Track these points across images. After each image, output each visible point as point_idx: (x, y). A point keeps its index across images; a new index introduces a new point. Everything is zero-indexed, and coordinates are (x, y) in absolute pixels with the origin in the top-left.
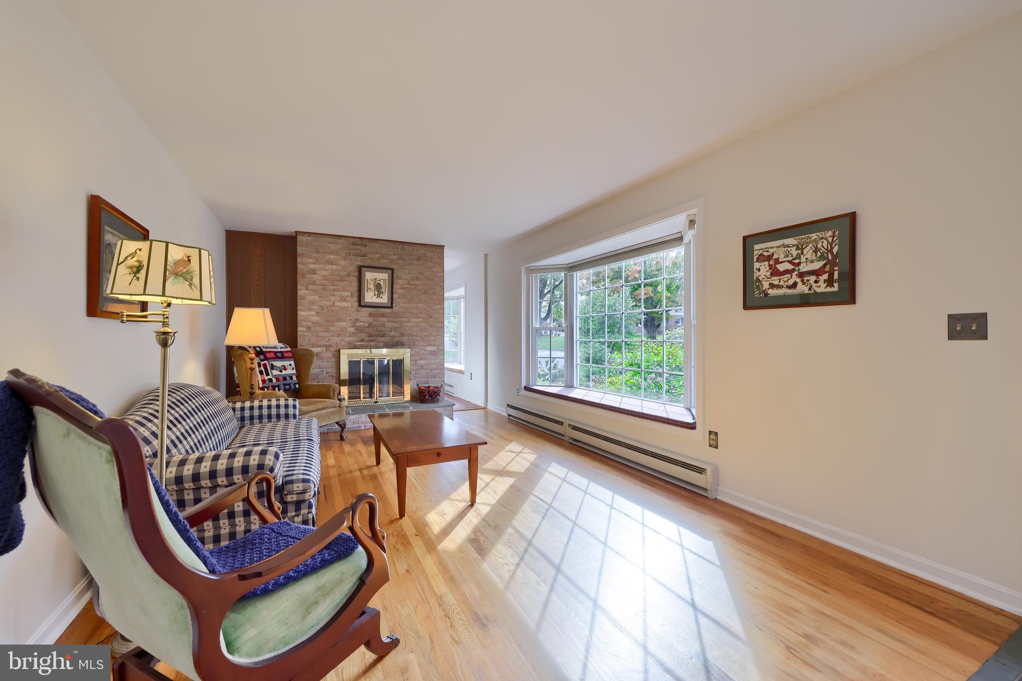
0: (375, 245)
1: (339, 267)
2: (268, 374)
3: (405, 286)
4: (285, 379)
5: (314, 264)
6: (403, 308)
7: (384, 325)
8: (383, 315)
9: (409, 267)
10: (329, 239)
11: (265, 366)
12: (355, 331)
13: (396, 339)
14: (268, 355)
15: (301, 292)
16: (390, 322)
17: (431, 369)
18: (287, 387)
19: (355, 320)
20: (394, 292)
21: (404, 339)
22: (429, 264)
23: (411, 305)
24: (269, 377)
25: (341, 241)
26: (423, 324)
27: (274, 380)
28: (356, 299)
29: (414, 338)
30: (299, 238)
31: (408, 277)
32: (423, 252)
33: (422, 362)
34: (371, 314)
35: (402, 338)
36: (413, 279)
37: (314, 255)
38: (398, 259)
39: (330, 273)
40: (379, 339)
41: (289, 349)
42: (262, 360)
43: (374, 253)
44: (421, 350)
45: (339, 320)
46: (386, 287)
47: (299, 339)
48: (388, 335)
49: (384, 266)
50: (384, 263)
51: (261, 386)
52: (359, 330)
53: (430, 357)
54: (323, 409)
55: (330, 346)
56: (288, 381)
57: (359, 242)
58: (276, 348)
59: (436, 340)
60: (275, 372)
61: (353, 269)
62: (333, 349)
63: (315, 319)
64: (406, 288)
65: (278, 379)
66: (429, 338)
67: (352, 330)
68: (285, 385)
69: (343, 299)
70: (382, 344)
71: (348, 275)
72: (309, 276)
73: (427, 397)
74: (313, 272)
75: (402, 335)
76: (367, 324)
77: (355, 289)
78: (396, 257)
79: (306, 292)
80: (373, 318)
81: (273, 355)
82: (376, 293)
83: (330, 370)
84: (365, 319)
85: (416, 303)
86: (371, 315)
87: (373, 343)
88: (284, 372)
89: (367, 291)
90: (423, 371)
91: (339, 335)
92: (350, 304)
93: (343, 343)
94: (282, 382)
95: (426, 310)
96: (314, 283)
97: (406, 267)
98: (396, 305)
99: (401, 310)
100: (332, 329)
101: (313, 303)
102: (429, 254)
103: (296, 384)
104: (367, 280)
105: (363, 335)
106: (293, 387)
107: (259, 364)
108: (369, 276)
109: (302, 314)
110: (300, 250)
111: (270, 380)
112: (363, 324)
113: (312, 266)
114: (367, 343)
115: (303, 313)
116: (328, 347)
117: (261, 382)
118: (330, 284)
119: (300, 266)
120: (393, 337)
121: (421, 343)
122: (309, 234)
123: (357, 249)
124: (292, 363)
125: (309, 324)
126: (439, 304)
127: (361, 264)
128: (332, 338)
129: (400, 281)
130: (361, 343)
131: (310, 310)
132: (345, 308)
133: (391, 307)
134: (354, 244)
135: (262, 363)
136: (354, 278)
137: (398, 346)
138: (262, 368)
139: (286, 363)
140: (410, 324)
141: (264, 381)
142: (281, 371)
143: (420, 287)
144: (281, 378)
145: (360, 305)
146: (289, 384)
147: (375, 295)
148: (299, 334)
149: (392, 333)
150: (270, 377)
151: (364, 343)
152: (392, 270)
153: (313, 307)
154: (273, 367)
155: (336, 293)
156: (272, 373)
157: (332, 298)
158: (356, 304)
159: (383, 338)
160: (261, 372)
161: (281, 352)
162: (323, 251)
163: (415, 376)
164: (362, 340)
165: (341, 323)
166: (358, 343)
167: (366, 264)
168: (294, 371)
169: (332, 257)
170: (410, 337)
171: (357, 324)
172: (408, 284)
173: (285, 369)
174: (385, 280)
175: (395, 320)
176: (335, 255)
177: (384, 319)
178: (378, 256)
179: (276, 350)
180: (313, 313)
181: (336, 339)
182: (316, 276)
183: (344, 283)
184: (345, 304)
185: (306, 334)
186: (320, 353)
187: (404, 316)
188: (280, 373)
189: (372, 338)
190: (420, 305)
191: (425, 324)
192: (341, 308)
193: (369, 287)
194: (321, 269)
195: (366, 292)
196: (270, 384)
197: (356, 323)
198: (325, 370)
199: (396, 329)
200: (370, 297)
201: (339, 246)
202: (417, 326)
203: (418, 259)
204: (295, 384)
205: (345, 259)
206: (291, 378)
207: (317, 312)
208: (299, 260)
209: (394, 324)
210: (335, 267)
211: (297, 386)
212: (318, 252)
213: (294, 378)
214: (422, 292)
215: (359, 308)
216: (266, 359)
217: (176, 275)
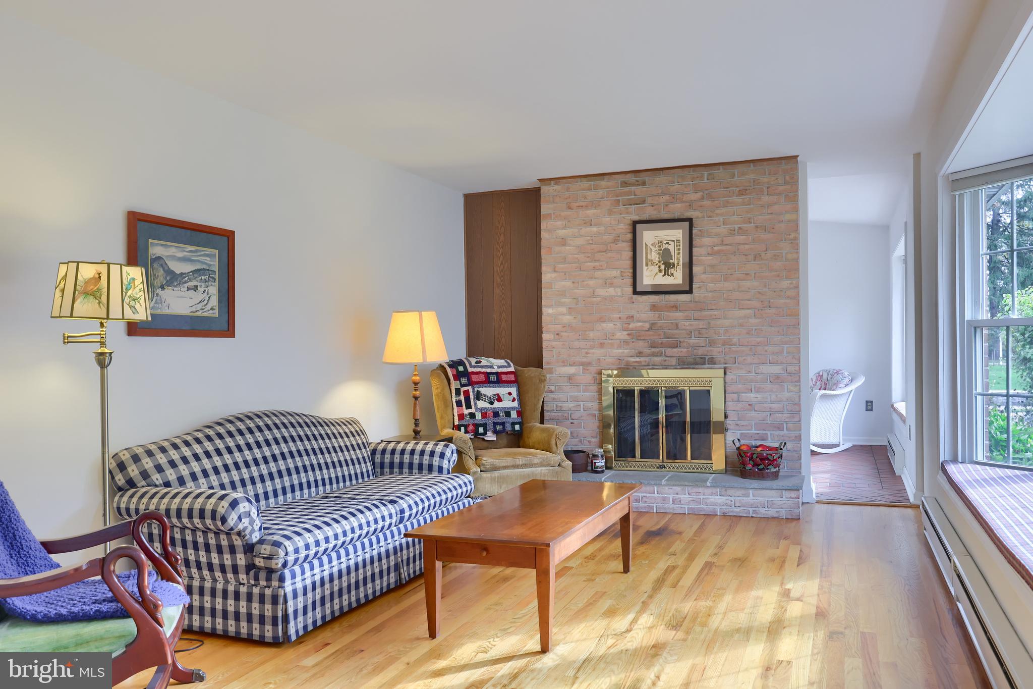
0: (661, 179)
1: (602, 228)
2: (469, 406)
3: (716, 248)
4: (496, 414)
5: (565, 228)
6: (711, 291)
7: (677, 325)
8: (675, 308)
9: (724, 210)
10: (585, 184)
11: (467, 393)
12: (627, 338)
13: (700, 351)
14: (474, 378)
15: (547, 276)
16: (688, 319)
17: (772, 412)
18: (499, 428)
19: (627, 318)
20: (694, 262)
21: (716, 352)
22: (766, 199)
23: (728, 285)
24: (470, 411)
25: (604, 183)
26: (753, 321)
27: (479, 416)
28: (629, 280)
29: (733, 348)
30: (544, 189)
31: (723, 230)
32: (752, 176)
33: (752, 396)
34: (654, 306)
35: (711, 348)
36: (732, 233)
37: (563, 214)
38: (703, 198)
39: (588, 241)
40: (669, 351)
41: (512, 369)
42: (462, 386)
43: (658, 195)
44: (749, 372)
45: (602, 320)
46: (679, 254)
47: (545, 354)
48: (685, 344)
49: (677, 215)
50: (677, 209)
51: (456, 423)
52: (635, 336)
53: (768, 386)
54: (525, 466)
55: (589, 364)
56: (502, 417)
57: (631, 178)
58: (492, 367)
59: (781, 352)
60: (482, 404)
61: (624, 228)
62: (593, 369)
63: (567, 319)
64: (718, 253)
65: (484, 415)
66: (766, 348)
67: (623, 335)
68: (495, 424)
69: (608, 283)
70: (674, 361)
71: (616, 241)
72: (557, 249)
73: (749, 467)
74: (563, 242)
75: (712, 343)
76: (647, 326)
77: (629, 263)
78: (699, 195)
79: (554, 275)
80: (657, 314)
81: (482, 378)
82: (663, 267)
83: (589, 405)
84: (644, 316)
85: (738, 279)
86: (654, 308)
87: (657, 360)
88: (497, 405)
89: (647, 265)
90: (753, 414)
91: (602, 345)
92: (619, 290)
93: (609, 360)
94: (490, 421)
95: (759, 293)
96: (564, 260)
97: (718, 211)
98: (699, 287)
99: (710, 295)
100: (591, 334)
101: (562, 293)
102: (765, 179)
103: (517, 423)
104: (646, 245)
105: (641, 345)
106: (508, 428)
107: (458, 392)
108: (649, 236)
109: (548, 312)
110: (545, 208)
111: (472, 415)
112: (640, 324)
113: (562, 233)
114: (647, 359)
115: (550, 311)
116: (586, 365)
117: (456, 418)
118: (588, 259)
119: (544, 235)
120: (695, 347)
121: (749, 359)
122: (557, 180)
123: (629, 193)
124: (514, 390)
125: (559, 327)
126: (788, 278)
127: (636, 218)
128: (591, 351)
129: (706, 241)
130: (638, 359)
131: (561, 304)
132: (612, 298)
133: (690, 291)
134: (625, 184)
135: (463, 389)
136: (624, 244)
137: (705, 364)
138: (462, 398)
139: (502, 391)
140: (727, 322)
141: (461, 417)
142: (492, 403)
143: (747, 247)
144: (490, 413)
145: (635, 292)
146: (503, 424)
147: (660, 271)
148: (544, 344)
149: (693, 341)
150: (472, 410)
151: (642, 359)
152: (690, 220)
153: (563, 300)
154: (478, 396)
155: (598, 274)
156: (476, 405)
157: (592, 282)
158: (630, 289)
159: (675, 350)
160: (459, 404)
161: (497, 374)
162: (577, 204)
163: (739, 422)
164: (640, 354)
165: (604, 325)
166: (632, 360)
167: (645, 217)
168: (516, 404)
169: (591, 212)
170: (727, 347)
171: (632, 326)
172: (722, 244)
173: (500, 400)
174: (678, 241)
175: (697, 314)
176: (595, 208)
177: (679, 314)
178: (666, 198)
179: (489, 370)
180: (563, 310)
181: (597, 353)
182: (568, 248)
183: (610, 254)
184: (611, 291)
185: (554, 344)
186: (574, 375)
187: (714, 307)
188: (489, 406)
189: (657, 350)
190: (747, 284)
191: (757, 321)
192: (604, 298)
193: (649, 257)
194: (575, 236)
195: (645, 268)
196: (472, 421)
197: (629, 324)
198: (582, 403)
199: (699, 332)
200: (650, 277)
201: (600, 193)
202: (741, 325)
203: (741, 193)
204: (513, 424)
205: (610, 213)
206: (508, 414)
207: (570, 308)
208: (543, 225)
209: (696, 322)
210: (595, 229)
211: (517, 427)
212: (570, 208)
213: (514, 414)
214: (751, 257)
215: (635, 297)
216: (470, 383)
217: (86, 293)
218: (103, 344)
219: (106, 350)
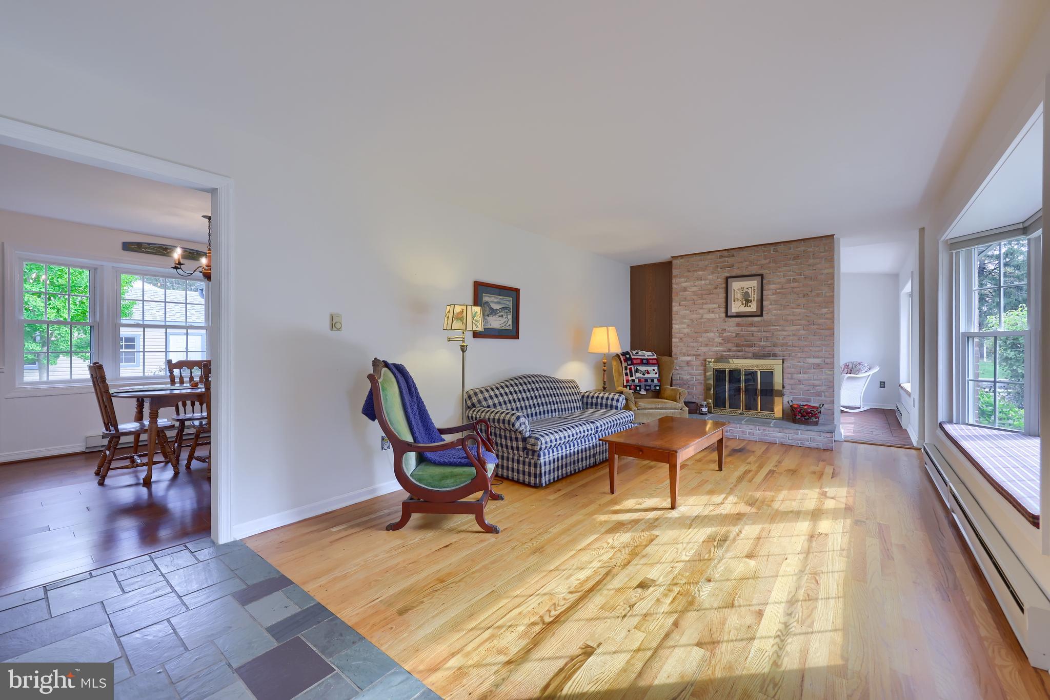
0: (745, 253)
1: (708, 282)
2: (632, 376)
3: (778, 291)
4: (646, 380)
5: (686, 282)
6: (774, 316)
7: (753, 334)
8: (751, 325)
9: (783, 269)
10: (698, 258)
11: (631, 369)
12: (721, 341)
13: (767, 349)
14: (635, 361)
15: (675, 308)
16: (759, 331)
17: (814, 386)
18: (647, 387)
19: (722, 330)
20: (764, 299)
21: (777, 350)
22: (811, 261)
23: (785, 312)
24: (632, 378)
25: (709, 257)
26: (802, 332)
27: (637, 381)
28: (723, 310)
29: (789, 348)
30: (674, 262)
31: (783, 280)
32: (803, 248)
33: (801, 376)
34: (738, 324)
35: (774, 348)
36: (789, 281)
37: (685, 274)
38: (770, 262)
39: (699, 288)
40: (747, 349)
41: (655, 357)
42: (628, 365)
43: (742, 262)
44: (799, 362)
45: (707, 331)
46: (754, 294)
47: (673, 349)
48: (757, 345)
49: (753, 273)
50: (754, 269)
51: (625, 384)
52: (727, 340)
53: (812, 370)
54: (662, 408)
55: (699, 355)
56: (649, 382)
57: (726, 253)
58: (644, 356)
59: (821, 350)
60: (638, 375)
61: (721, 281)
62: (701, 358)
63: (686, 331)
64: (779, 293)
65: (640, 381)
66: (811, 348)
67: (719, 340)
68: (646, 386)
69: (711, 311)
70: (750, 355)
71: (716, 288)
72: (681, 293)
73: (798, 417)
74: (685, 290)
75: (775, 345)
76: (734, 335)
77: (723, 300)
78: (768, 261)
79: (679, 307)
80: (740, 328)
81: (639, 361)
82: (744, 302)
83: (699, 377)
84: (732, 329)
85: (793, 308)
86: (738, 325)
87: (740, 354)
88: (647, 375)
89: (734, 301)
90: (801, 387)
91: (707, 345)
92: (717, 316)
93: (710, 353)
94: (643, 384)
95: (807, 316)
96: (685, 299)
97: (780, 270)
98: (767, 313)
99: (774, 317)
100: (701, 339)
101: (684, 317)
102: (811, 250)
103: (658, 386)
104: (734, 290)
105: (730, 345)
106: (653, 388)
107: (626, 368)
108: (736, 285)
109: (675, 327)
110: (675, 272)
111: (633, 381)
112: (730, 334)
113: (684, 285)
114: (734, 353)
115: (677, 326)
116: (697, 356)
117: (625, 381)
118: (699, 299)
119: (674, 286)
120: (764, 347)
121: (799, 355)
122: (682, 257)
123: (724, 262)
124: (656, 368)
125: (682, 335)
126: (826, 307)
127: (728, 275)
128: (701, 348)
129: (772, 287)
130: (728, 353)
131: (682, 323)
132: (713, 320)
133: (761, 315)
134: (721, 257)
135: (629, 367)
136: (721, 290)
137: (770, 357)
138: (628, 371)
139: (650, 368)
140: (785, 333)
141: (628, 381)
142: (644, 375)
143: (798, 289)
144: (643, 380)
145: (727, 316)
146: (650, 386)
147: (743, 304)
148: (673, 344)
149: (763, 343)
150: (634, 378)
151: (730, 353)
152: (762, 276)
153: (684, 321)
154: (637, 371)
155: (705, 306)
156: (635, 375)
157: (701, 311)
158: (724, 315)
159: (751, 348)
160: (626, 374)
161: (647, 359)
162: (693, 269)
163: (791, 391)
164: (729, 350)
165: (708, 334)
166: (725, 353)
167: (734, 274)
168: (657, 376)
169: (701, 273)
170: (784, 347)
171: (724, 335)
172: (782, 288)
173: (648, 373)
174: (754, 287)
175: (765, 329)
176: (704, 271)
177: (753, 328)
178: (745, 264)
179: (643, 357)
180: (685, 326)
181: (704, 349)
182: (687, 293)
183: (712, 296)
184: (712, 316)
185: (678, 344)
186: (690, 361)
187: (776, 324)
188: (642, 376)
189: (740, 348)
190: (797, 311)
191: (804, 332)
192: (709, 319)
193: (736, 297)
194: (692, 286)
195: (733, 303)
196: (633, 384)
197: (723, 334)
198: (694, 377)
199: (767, 338)
200: (736, 307)
201: (707, 262)
202: (794, 335)
203: (795, 259)
204: (656, 386)
205: (713, 273)
206: (653, 381)
207: (688, 325)
208: (674, 281)
209: (765, 333)
210: (703, 282)
211: (658, 388)
212: (689, 271)
213: (656, 381)
214: (801, 296)
215: (727, 319)
216: (633, 364)
217: (457, 319)
218: (463, 342)
219: (465, 345)
